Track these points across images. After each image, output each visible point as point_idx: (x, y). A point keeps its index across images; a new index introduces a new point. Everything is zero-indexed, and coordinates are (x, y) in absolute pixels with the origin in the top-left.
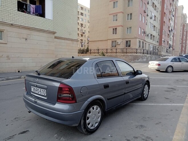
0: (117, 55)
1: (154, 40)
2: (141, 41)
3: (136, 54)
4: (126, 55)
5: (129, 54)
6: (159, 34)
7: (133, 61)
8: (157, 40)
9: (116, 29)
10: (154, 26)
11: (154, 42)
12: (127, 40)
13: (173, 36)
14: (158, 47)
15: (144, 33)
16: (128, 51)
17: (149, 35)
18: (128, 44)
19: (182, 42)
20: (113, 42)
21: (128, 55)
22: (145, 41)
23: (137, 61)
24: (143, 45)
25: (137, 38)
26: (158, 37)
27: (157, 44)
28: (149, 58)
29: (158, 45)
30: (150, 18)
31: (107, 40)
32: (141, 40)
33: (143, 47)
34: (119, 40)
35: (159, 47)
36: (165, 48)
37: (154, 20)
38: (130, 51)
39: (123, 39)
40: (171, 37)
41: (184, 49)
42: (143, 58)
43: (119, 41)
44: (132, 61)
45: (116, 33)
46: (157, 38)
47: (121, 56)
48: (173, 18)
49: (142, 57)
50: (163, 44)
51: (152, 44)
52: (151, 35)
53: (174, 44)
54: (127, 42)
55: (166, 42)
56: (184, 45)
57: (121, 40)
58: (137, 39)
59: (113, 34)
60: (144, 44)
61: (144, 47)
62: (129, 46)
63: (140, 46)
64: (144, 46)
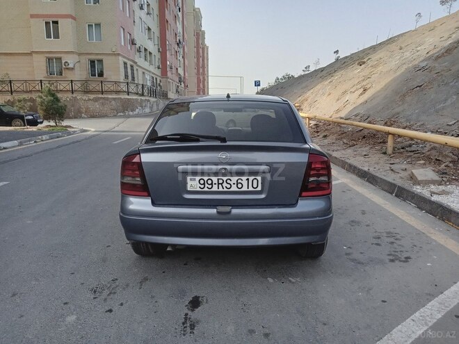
0: (76, 97)
1: (151, 64)
2: (129, 63)
3: (127, 97)
4: (104, 98)
5: (110, 96)
6: (159, 49)
7: (121, 114)
8: (157, 64)
9: (56, 23)
10: (149, 29)
11: (152, 69)
12: (93, 57)
13: (183, 57)
14: (160, 81)
15: (133, 43)
16: (106, 89)
17: (143, 50)
18: (96, 68)
19: (198, 71)
20: (49, 60)
21: (107, 99)
22: (136, 63)
23: (131, 113)
24: (133, 73)
25: (119, 54)
26: (158, 56)
27: (158, 72)
28: (155, 105)
29: (160, 75)
30: (138, 7)
31: (31, 54)
32: (128, 59)
33: (133, 78)
34: (71, 56)
35: (163, 80)
36: (174, 83)
37: (148, 14)
38: (112, 88)
39: (80, 54)
40: (181, 58)
41: (201, 86)
42: (144, 105)
43: (71, 60)
44: (119, 114)
45: (57, 36)
46: (157, 60)
47: (89, 100)
48: (180, 14)
49: (141, 104)
50: (169, 74)
51: (150, 72)
52: (146, 50)
53: (186, 74)
54: (92, 62)
55: (174, 70)
56: (201, 78)
57: (76, 58)
58: (120, 58)
59: (49, 36)
60: (135, 72)
61: (136, 79)
62: (101, 74)
63: (126, 76)
64: (135, 76)
